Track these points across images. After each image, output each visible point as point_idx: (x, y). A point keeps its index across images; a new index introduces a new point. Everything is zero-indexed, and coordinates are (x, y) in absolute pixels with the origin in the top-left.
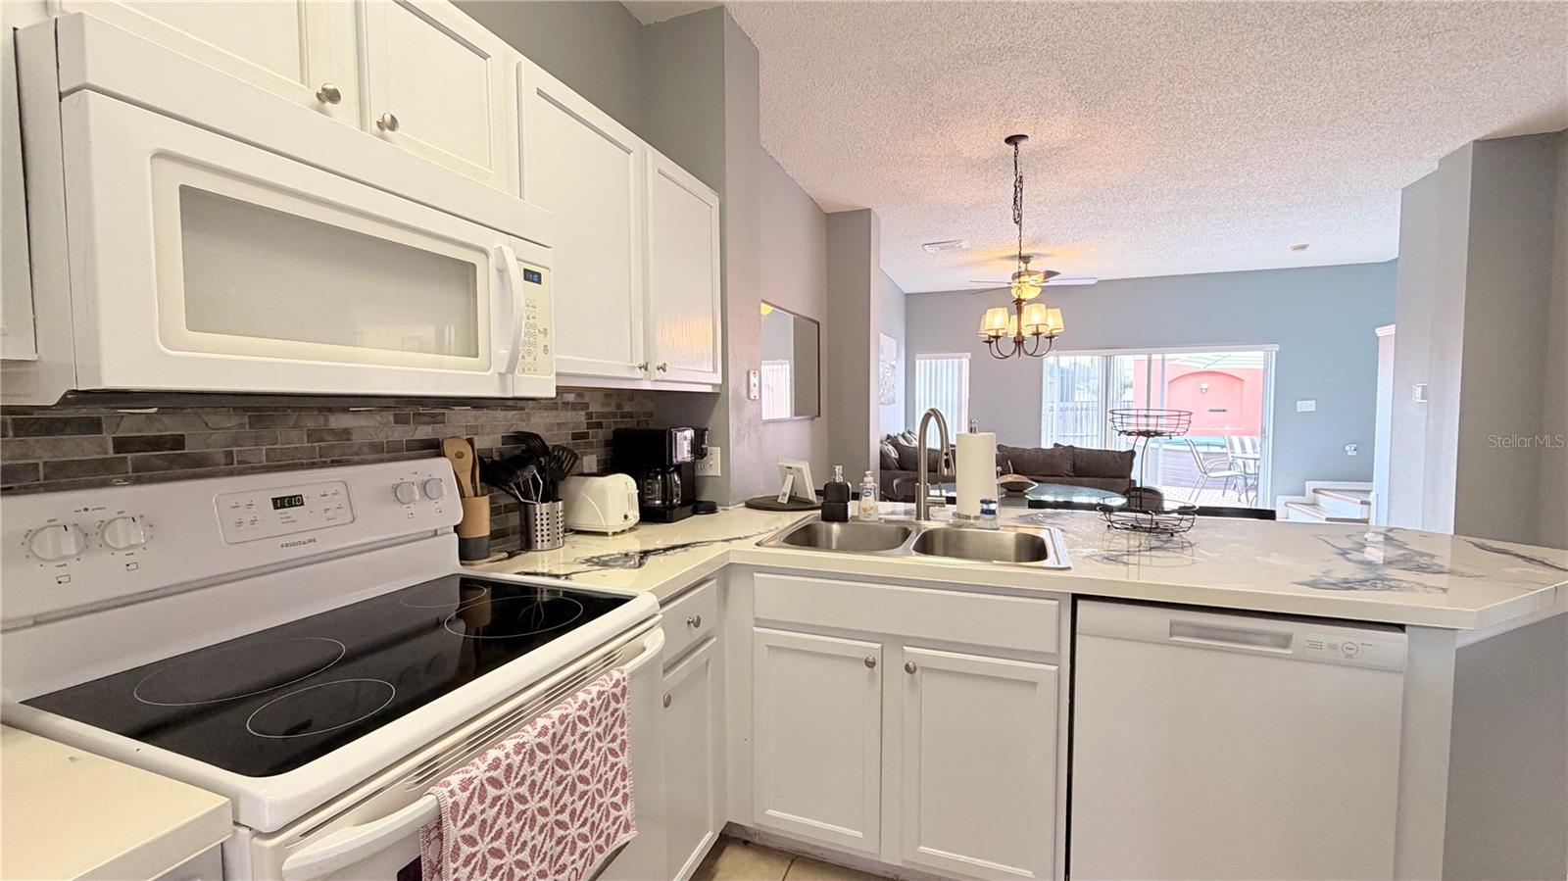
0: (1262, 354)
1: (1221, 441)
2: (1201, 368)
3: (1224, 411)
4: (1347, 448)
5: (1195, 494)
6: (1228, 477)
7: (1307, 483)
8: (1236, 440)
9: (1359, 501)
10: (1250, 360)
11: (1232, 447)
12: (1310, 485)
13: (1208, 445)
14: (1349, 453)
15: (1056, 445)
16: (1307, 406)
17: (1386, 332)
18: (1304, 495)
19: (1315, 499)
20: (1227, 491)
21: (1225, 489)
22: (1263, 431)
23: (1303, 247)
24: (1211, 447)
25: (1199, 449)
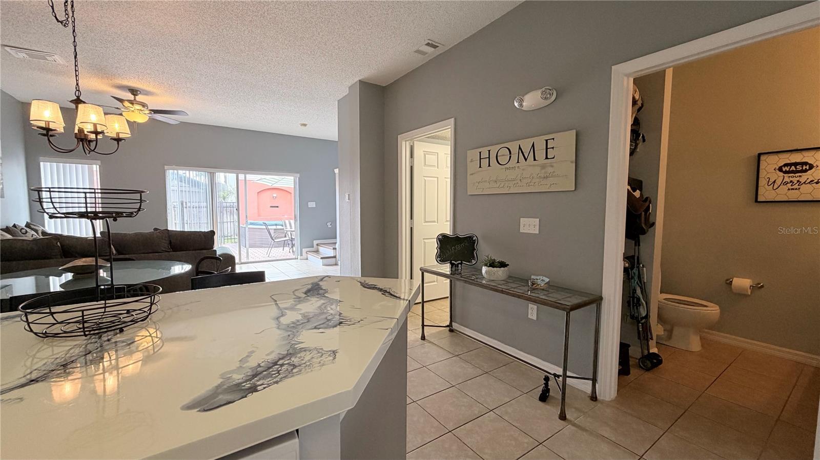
0: (292, 178)
1: (281, 223)
2: (270, 185)
3: (277, 207)
4: (328, 224)
5: (269, 250)
6: (284, 241)
7: (314, 241)
8: (287, 222)
9: (332, 248)
10: (288, 181)
11: (286, 226)
12: (315, 242)
13: (276, 225)
14: (329, 226)
15: (156, 229)
16: (312, 205)
17: (336, 171)
18: (313, 247)
19: (318, 249)
20: (285, 248)
21: (284, 246)
22: (295, 217)
23: (305, 125)
24: (277, 226)
25: (269, 227)
